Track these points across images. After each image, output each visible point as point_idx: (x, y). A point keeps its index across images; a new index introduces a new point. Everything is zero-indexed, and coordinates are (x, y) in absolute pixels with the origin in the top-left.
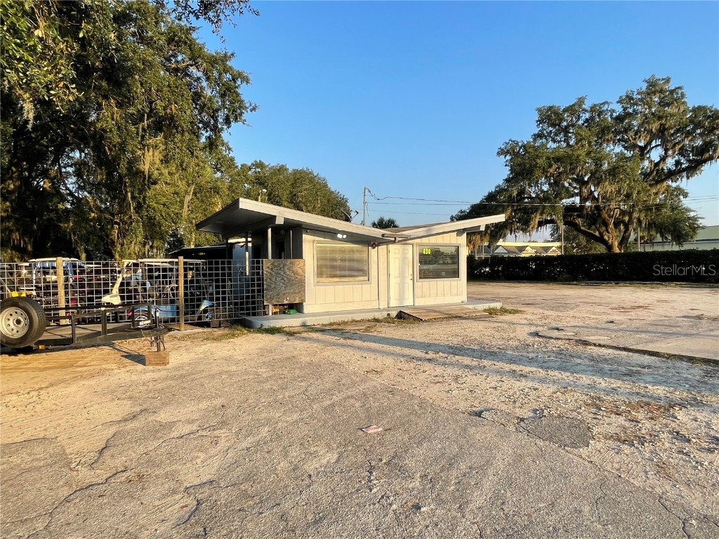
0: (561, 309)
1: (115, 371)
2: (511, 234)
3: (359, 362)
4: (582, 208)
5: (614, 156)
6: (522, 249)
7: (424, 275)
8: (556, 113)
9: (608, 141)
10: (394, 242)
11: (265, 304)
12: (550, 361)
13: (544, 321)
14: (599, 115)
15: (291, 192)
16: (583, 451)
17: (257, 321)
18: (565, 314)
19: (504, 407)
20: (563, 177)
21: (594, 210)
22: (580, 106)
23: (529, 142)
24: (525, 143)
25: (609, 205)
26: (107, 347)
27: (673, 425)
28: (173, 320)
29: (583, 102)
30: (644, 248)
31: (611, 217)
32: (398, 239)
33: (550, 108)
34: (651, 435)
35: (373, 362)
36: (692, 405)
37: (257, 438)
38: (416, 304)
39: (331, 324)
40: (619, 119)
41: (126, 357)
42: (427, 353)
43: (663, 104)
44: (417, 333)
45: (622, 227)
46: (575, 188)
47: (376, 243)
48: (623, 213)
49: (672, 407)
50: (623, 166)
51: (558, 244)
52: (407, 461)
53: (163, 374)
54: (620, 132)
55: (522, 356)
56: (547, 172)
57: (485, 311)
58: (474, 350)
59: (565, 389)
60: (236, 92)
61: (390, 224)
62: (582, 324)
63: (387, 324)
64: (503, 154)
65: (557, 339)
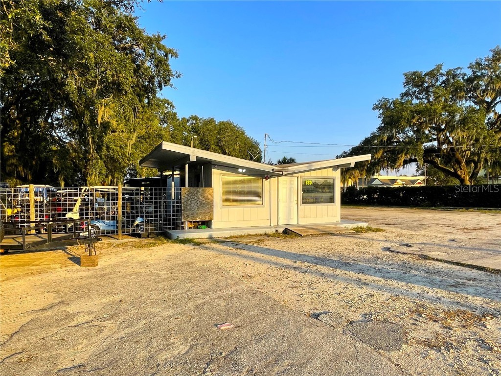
0: (416, 229)
1: (58, 270)
2: (383, 170)
3: (239, 269)
4: (440, 149)
5: (464, 109)
6: (393, 181)
7: (306, 201)
8: (419, 77)
9: (460, 97)
10: (282, 175)
11: (182, 221)
12: (392, 272)
13: (398, 238)
14: (453, 78)
15: (217, 138)
16: (394, 354)
17: (176, 234)
18: (417, 233)
19: (341, 311)
20: (424, 126)
21: (449, 152)
22: (438, 71)
23: (397, 99)
24: (395, 100)
25: (461, 148)
26: (61, 251)
27: (481, 333)
28: (113, 232)
29: (441, 68)
30: (493, 181)
31: (462, 156)
32: (284, 173)
33: (414, 73)
34: (459, 342)
35: (251, 268)
37: (133, 330)
38: (300, 223)
39: (231, 237)
40: (470, 81)
41: (70, 259)
42: (295, 262)
44: (294, 246)
45: (473, 165)
46: (434, 134)
47: (269, 176)
48: (473, 154)
49: (485, 317)
50: (471, 117)
51: (422, 178)
52: (242, 356)
53: (91, 273)
54: (471, 91)
55: (370, 267)
56: (411, 122)
57: (354, 229)
58: (333, 261)
59: (396, 298)
60: (166, 64)
61: (292, 161)
62: (428, 242)
63: (274, 238)
64: (377, 108)
65: (404, 253)
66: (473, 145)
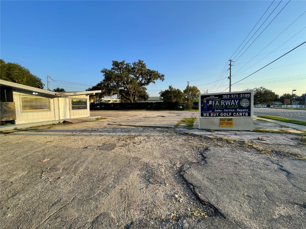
2: (105, 96)
3: (43, 140)
4: (124, 90)
5: (131, 78)
6: (109, 101)
7: (73, 108)
9: (130, 74)
10: (61, 97)
12: (111, 131)
13: (112, 120)
14: (128, 66)
16: (113, 151)
18: (118, 118)
19: (95, 144)
20: (119, 82)
21: (127, 91)
23: (110, 70)
25: (130, 90)
29: (124, 62)
30: (139, 101)
31: (131, 93)
32: (62, 96)
33: (116, 62)
34: (129, 144)
35: (49, 138)
36: (139, 136)
38: (71, 118)
39: (31, 127)
40: (133, 68)
42: (73, 133)
43: (142, 67)
44: (70, 127)
45: (134, 96)
46: (122, 85)
47: (53, 97)
48: (134, 92)
49: (135, 137)
50: (133, 81)
51: (119, 100)
52: (58, 166)
54: (133, 72)
55: (103, 130)
56: (115, 79)
57: (96, 119)
58: (89, 130)
59: (112, 137)
61: (62, 90)
62: (121, 120)
63: (58, 125)
64: (102, 72)
65: (114, 125)
66: (134, 90)
